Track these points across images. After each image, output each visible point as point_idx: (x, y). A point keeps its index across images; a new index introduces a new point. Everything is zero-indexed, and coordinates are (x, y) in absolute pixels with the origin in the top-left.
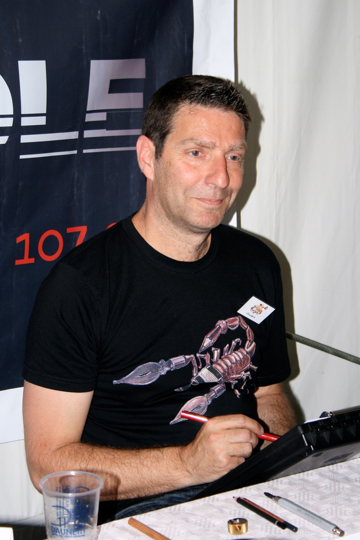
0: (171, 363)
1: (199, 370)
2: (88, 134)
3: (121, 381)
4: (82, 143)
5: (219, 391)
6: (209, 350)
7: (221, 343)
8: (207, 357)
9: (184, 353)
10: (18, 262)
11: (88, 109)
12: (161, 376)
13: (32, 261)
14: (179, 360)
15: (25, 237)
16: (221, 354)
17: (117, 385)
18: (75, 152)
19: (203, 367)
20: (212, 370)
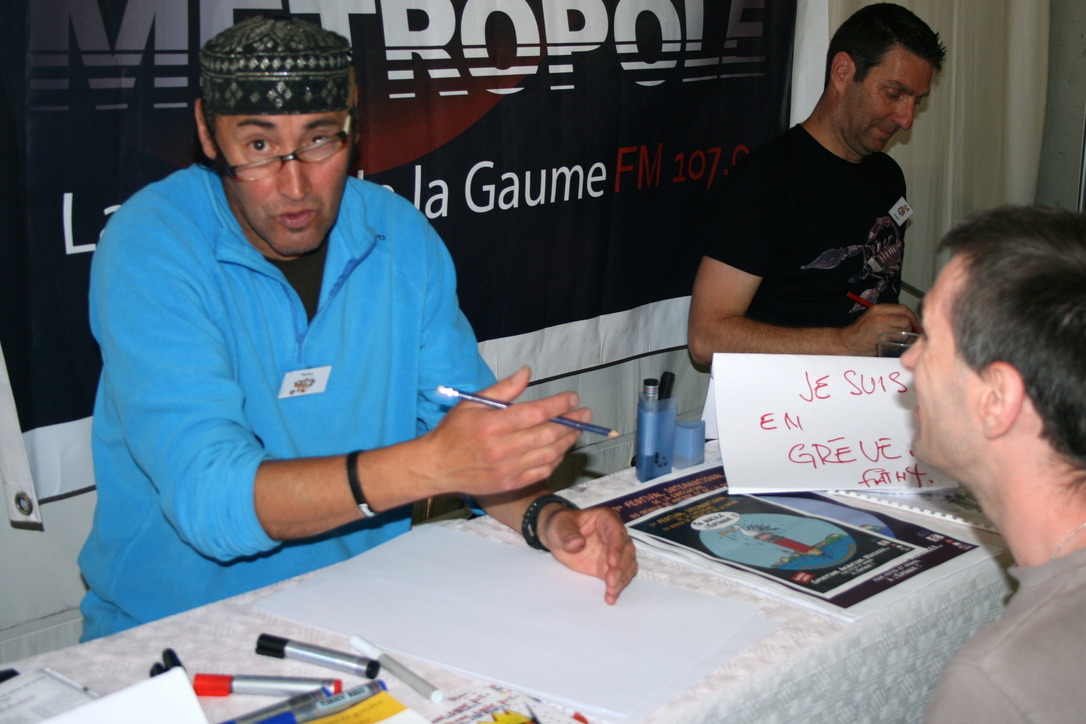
0: (847, 251)
1: (868, 259)
2: (727, 60)
3: (809, 267)
4: (720, 69)
5: (882, 286)
6: (873, 243)
7: (881, 237)
8: (873, 248)
9: (857, 243)
10: (675, 180)
11: (728, 36)
12: (842, 262)
13: (683, 179)
14: (853, 248)
15: (680, 157)
16: (882, 247)
17: (805, 270)
18: (716, 77)
19: (870, 256)
20: (877, 259)
